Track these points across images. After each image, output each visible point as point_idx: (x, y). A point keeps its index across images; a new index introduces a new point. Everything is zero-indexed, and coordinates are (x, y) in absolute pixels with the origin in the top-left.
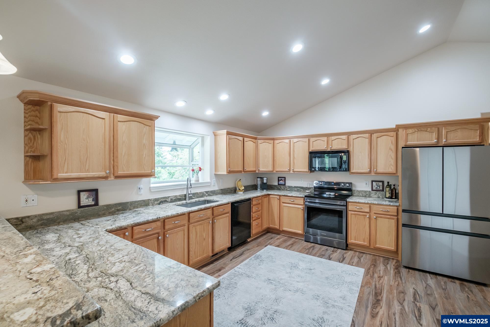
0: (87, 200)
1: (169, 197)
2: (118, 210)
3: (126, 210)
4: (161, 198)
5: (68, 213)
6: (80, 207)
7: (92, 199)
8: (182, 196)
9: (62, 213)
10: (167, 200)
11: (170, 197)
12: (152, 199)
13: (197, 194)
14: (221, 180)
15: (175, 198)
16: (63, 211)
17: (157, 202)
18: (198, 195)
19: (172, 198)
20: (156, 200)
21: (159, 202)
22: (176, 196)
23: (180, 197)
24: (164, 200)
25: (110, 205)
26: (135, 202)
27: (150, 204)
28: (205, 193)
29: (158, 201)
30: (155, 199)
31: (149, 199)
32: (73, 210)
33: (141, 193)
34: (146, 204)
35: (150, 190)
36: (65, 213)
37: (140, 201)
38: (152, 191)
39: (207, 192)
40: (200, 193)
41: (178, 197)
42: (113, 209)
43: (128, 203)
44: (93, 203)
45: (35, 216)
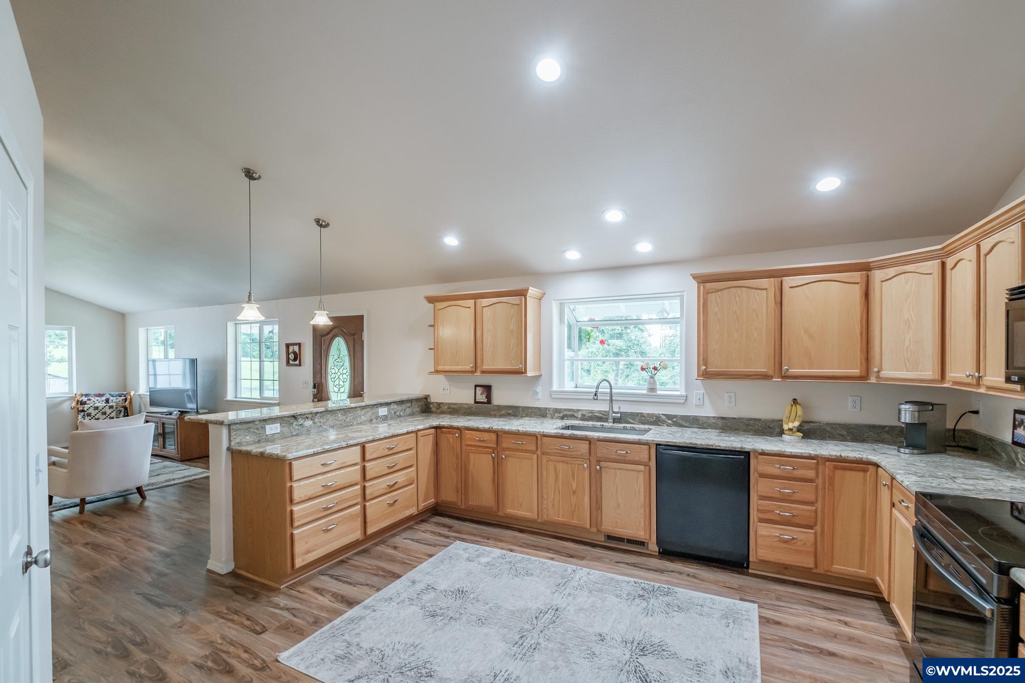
0: (481, 396)
1: (578, 411)
2: (509, 414)
3: (517, 416)
4: (565, 410)
5: (466, 406)
6: (476, 402)
7: (485, 396)
8: (603, 413)
9: (462, 405)
10: (575, 414)
11: (580, 410)
12: (552, 409)
13: (642, 416)
14: (726, 395)
15: (590, 415)
16: (463, 404)
17: (559, 415)
18: (643, 418)
19: (584, 413)
20: (557, 411)
21: (561, 415)
22: (591, 412)
23: (601, 415)
24: (569, 413)
25: (500, 406)
26: (529, 408)
27: (548, 415)
28: (664, 417)
29: (560, 413)
30: (556, 409)
31: (547, 408)
32: (470, 404)
33: (537, 397)
34: (541, 413)
35: (551, 395)
36: (465, 406)
37: (535, 408)
38: (553, 396)
39: (669, 417)
40: (648, 414)
41: (596, 414)
42: (504, 412)
43: (520, 407)
44: (486, 400)
45: (446, 404)
